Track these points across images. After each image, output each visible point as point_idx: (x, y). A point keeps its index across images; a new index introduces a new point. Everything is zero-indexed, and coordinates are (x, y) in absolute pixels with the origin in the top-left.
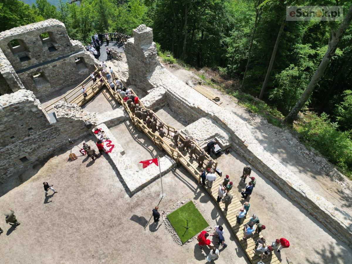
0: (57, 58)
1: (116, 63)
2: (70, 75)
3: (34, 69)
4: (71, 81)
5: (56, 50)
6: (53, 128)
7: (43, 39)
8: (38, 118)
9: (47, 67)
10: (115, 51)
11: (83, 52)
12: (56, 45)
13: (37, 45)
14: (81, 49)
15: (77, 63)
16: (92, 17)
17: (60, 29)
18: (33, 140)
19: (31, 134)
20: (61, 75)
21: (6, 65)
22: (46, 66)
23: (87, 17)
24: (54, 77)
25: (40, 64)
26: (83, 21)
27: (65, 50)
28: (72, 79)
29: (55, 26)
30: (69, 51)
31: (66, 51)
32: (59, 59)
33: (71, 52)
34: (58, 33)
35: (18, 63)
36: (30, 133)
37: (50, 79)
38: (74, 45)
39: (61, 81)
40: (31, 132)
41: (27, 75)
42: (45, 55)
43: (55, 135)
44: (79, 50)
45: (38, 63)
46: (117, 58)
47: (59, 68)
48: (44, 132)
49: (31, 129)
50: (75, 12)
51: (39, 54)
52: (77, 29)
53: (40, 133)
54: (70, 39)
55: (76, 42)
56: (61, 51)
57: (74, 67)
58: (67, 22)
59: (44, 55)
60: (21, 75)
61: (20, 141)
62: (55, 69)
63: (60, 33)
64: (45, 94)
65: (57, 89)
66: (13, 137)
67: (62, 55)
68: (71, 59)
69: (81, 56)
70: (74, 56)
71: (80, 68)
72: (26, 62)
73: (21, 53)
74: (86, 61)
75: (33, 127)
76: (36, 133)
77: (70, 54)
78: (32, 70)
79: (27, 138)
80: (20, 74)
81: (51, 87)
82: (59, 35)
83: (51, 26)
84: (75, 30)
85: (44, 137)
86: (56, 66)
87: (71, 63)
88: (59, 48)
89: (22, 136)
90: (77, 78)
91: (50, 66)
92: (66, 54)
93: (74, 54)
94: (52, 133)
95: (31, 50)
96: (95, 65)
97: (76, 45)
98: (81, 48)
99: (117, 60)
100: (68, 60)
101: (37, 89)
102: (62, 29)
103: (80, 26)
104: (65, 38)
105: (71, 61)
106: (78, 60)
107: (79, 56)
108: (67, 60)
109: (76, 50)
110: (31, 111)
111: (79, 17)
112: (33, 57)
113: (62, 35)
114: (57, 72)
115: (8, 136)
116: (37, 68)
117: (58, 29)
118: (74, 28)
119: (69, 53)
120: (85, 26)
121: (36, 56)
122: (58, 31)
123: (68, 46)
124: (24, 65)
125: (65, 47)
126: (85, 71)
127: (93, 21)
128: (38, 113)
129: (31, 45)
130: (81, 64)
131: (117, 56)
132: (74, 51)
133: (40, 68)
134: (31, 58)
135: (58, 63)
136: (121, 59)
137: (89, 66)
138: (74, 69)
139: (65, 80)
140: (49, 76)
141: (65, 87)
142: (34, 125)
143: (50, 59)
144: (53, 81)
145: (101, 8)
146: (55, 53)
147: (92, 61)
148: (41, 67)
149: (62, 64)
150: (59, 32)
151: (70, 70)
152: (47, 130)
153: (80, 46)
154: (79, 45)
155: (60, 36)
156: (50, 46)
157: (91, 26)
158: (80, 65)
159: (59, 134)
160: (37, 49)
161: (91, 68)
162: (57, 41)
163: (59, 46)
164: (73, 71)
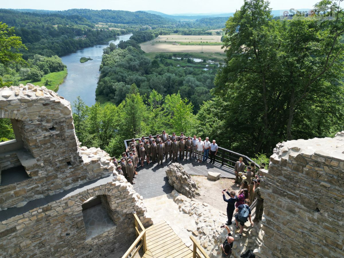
1: (187, 204)
2: (56, 251)
5: (27, 177)
11: (109, 179)
12: (26, 163)
14: (105, 173)
16: (118, 121)
17: (51, 112)
27: (56, 177)
30: (70, 180)
31: (59, 181)
32: (32, 205)
33: (75, 180)
34: (44, 123)
38: (86, 160)
44: (98, 175)
46: (187, 189)
47: (25, 235)
52: (94, 135)
54: (79, 143)
55: (96, 153)
56: (41, 179)
57: (76, 225)
63: (49, 125)
67: (42, 193)
68: (70, 203)
69: (102, 193)
70: (80, 194)
71: (92, 224)
74: (114, 203)
77: (68, 188)
82: (47, 130)
86: (14, 230)
87: (66, 215)
88: (36, 173)
92: (57, 187)
93: (81, 186)
96: (135, 215)
97: (93, 162)
98: (106, 169)
99: (187, 194)
100: (59, 209)
102: (57, 112)
104: (64, 140)
105: (69, 210)
107: (96, 193)
108: (57, 207)
109: (90, 174)
111: (100, 120)
113: (54, 132)
117: (44, 111)
118: (91, 133)
119: (67, 184)
122: (42, 118)
123: (69, 163)
125: (58, 169)
126: (106, 234)
131: (188, 185)
136: (197, 191)
137: (119, 218)
138: (73, 232)
145: (133, 108)
147: (129, 204)
149: (38, 221)
150: (48, 122)
151: (60, 237)
153: (104, 163)
154: (103, 160)
155: (47, 134)
156: (7, 165)
161: (123, 222)
162: (35, 151)
163: (39, 166)
164: (69, 237)
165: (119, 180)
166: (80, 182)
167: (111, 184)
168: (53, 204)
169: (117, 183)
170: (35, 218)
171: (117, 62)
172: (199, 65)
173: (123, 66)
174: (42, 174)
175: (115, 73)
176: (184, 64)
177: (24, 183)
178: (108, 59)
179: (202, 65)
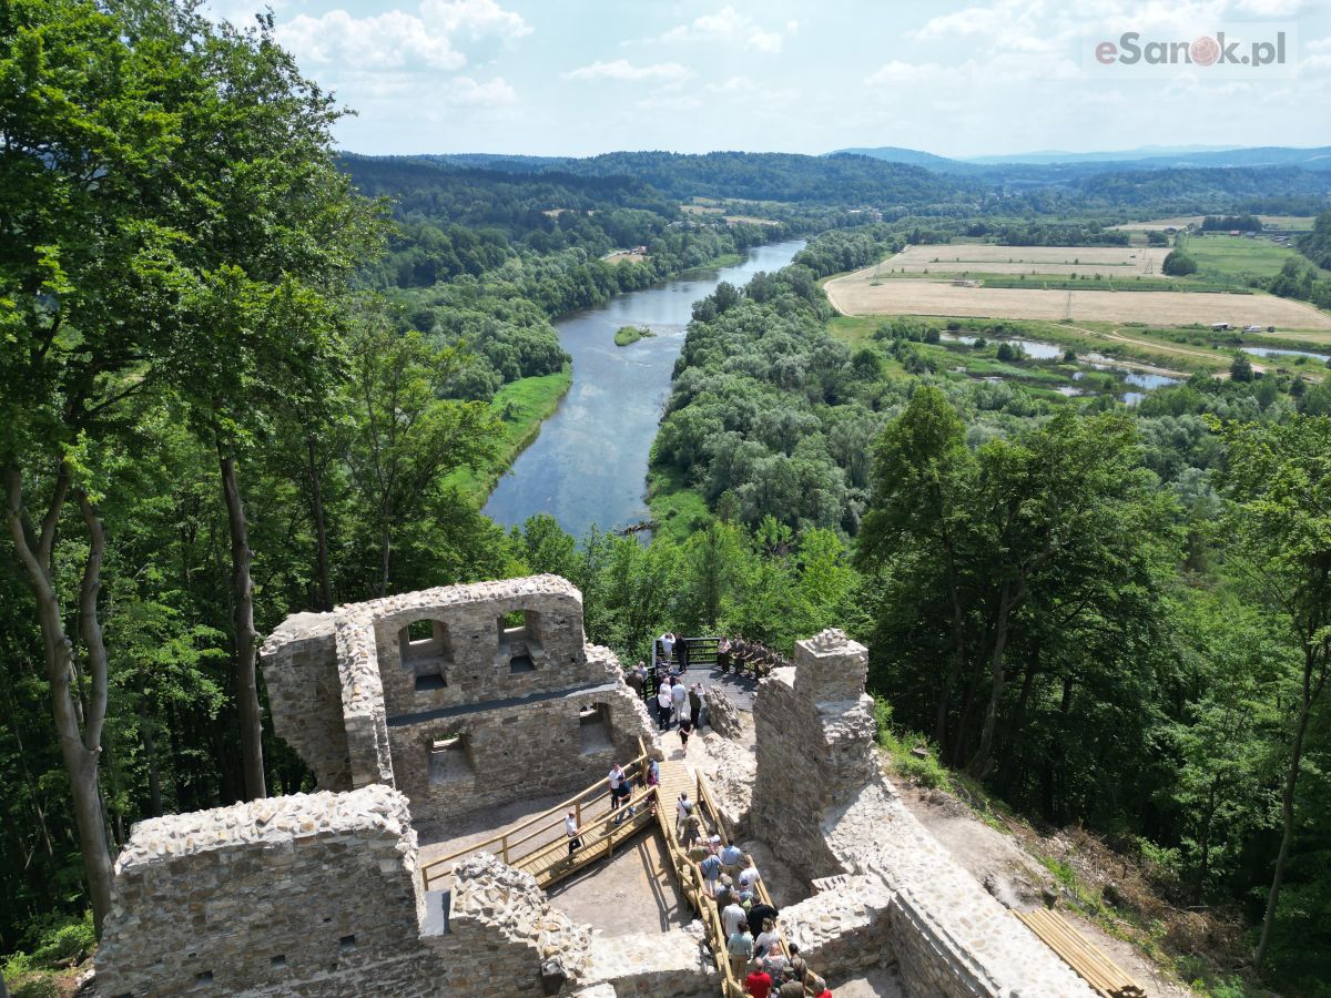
0: (526, 695)
1: (717, 744)
2: (548, 758)
3: (444, 719)
4: (545, 783)
5: (533, 668)
6: (421, 958)
7: (506, 631)
8: (389, 903)
9: (485, 721)
10: (722, 702)
11: (613, 687)
12: (536, 654)
13: (480, 645)
14: (608, 677)
15: (584, 721)
16: (674, 582)
17: (565, 606)
18: (341, 988)
19: (343, 964)
20: (520, 752)
21: (367, 694)
22: (485, 715)
23: (658, 581)
24: (496, 756)
25: (469, 707)
26: (642, 592)
27: (559, 673)
28: (551, 773)
29: (553, 595)
30: (571, 679)
31: (561, 678)
32: (534, 698)
33: (577, 680)
34: (557, 617)
35: (405, 691)
36: (341, 959)
37: (481, 763)
38: (591, 659)
39: (514, 777)
40: (345, 955)
41: (415, 735)
42: (496, 679)
43: (421, 989)
44: (601, 680)
45: (462, 703)
46: (724, 725)
47: (524, 728)
48: (387, 967)
49: (349, 940)
50: (627, 562)
51: (477, 673)
52: (617, 611)
53: (373, 965)
54: (585, 639)
55: (602, 653)
56: (545, 672)
57: (571, 733)
58: (593, 587)
59: (489, 680)
60: (398, 732)
61: (296, 982)
62: (507, 730)
63: (560, 618)
64: (446, 810)
65: (491, 800)
66: (280, 959)
67: (544, 687)
68: (570, 705)
69: (603, 701)
70: (580, 696)
71: (589, 740)
72: (431, 692)
73: (426, 662)
74: (616, 718)
75: (360, 935)
76: (358, 963)
77: (570, 687)
78: (437, 721)
79: (323, 975)
80: (398, 728)
81: (475, 792)
82: (558, 623)
83: (543, 595)
84: (611, 613)
85: (380, 988)
86: (515, 719)
87: (563, 717)
88: (542, 665)
89: (312, 962)
90: (568, 775)
91: (497, 716)
92: (560, 684)
93: (582, 688)
94: (414, 975)
95: (458, 658)
96: (640, 740)
97: (597, 662)
98: (611, 674)
99: (722, 732)
100: (558, 708)
101: (427, 789)
102: (570, 607)
103: (629, 602)
104: (572, 635)
105: (566, 712)
106: (590, 712)
107: (598, 700)
108: (557, 705)
109: (592, 676)
110: (376, 871)
111: (635, 576)
112: (456, 681)
113: (565, 626)
114: (510, 741)
115: (265, 951)
116: (453, 719)
117: (558, 605)
118: (611, 606)
119: (568, 684)
120: (645, 605)
121: (466, 679)
122: (556, 611)
123: (573, 660)
124: (422, 700)
125: (562, 665)
126: (602, 755)
127: (674, 594)
128: (396, 885)
129: (462, 642)
130: (597, 726)
131: (726, 720)
132: (586, 679)
133: (464, 720)
134: (449, 682)
135: (523, 713)
136: (737, 731)
137: (620, 739)
138: (568, 740)
139: (528, 775)
140: (482, 751)
141: (521, 797)
142: (366, 929)
143: (502, 695)
144: (489, 771)
145: (710, 558)
146: (527, 677)
147: (634, 723)
148: (469, 716)
149: (537, 716)
150: (560, 615)
151: (554, 742)
152: (400, 958)
153: (610, 667)
154: (609, 662)
155: (557, 627)
156: (517, 653)
157: (663, 607)
158: (591, 729)
159: (434, 989)
160: (476, 658)
161: (624, 746)
162: (545, 642)
163: (545, 658)
164: (562, 745)
165: (625, 690)
166: (582, 684)
167: (613, 692)
168: (554, 701)
169: (622, 693)
170: (534, 712)
171: (734, 353)
172: (1044, 373)
173: (750, 370)
174: (547, 666)
175: (720, 394)
176: (981, 365)
177: (531, 674)
178: (705, 339)
179: (1056, 371)
